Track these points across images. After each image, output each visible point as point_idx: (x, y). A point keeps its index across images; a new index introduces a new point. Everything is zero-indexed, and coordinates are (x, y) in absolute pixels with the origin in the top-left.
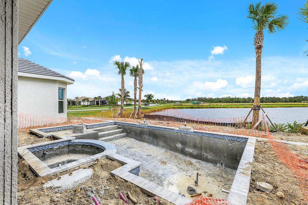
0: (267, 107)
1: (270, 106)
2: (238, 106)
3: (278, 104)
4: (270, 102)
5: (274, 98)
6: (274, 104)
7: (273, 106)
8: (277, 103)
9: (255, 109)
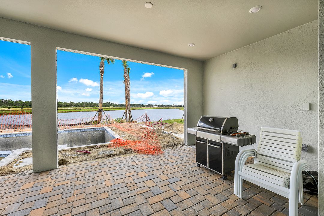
0: (89, 111)
1: (91, 110)
2: (62, 110)
3: (96, 109)
4: (89, 107)
5: (92, 103)
6: (93, 109)
7: (93, 110)
8: (95, 107)
9: (100, 112)
